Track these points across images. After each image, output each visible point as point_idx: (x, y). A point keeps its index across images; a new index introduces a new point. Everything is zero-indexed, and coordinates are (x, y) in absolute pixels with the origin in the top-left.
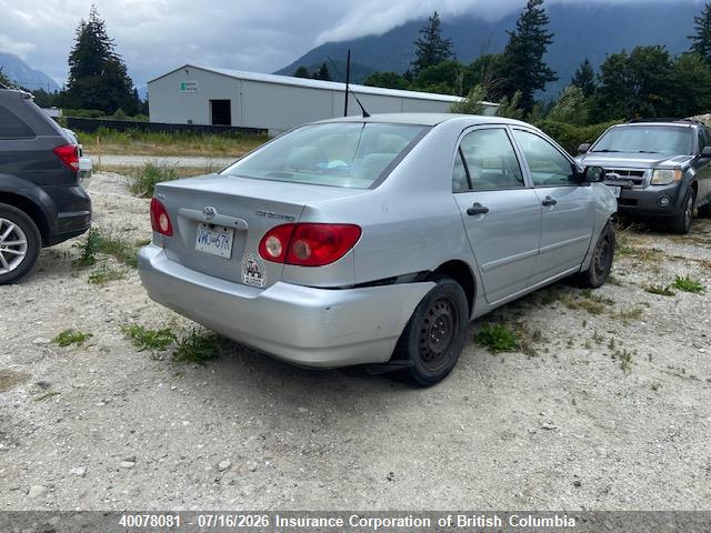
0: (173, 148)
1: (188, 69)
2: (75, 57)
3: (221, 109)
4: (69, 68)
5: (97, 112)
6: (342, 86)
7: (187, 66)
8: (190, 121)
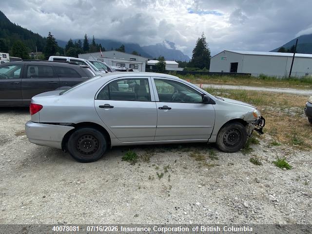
0: (206, 81)
1: (225, 52)
2: (195, 50)
3: (234, 66)
4: (192, 54)
5: (198, 68)
6: (292, 54)
7: (225, 51)
8: (222, 71)
